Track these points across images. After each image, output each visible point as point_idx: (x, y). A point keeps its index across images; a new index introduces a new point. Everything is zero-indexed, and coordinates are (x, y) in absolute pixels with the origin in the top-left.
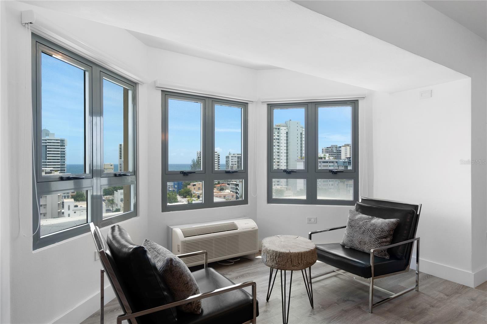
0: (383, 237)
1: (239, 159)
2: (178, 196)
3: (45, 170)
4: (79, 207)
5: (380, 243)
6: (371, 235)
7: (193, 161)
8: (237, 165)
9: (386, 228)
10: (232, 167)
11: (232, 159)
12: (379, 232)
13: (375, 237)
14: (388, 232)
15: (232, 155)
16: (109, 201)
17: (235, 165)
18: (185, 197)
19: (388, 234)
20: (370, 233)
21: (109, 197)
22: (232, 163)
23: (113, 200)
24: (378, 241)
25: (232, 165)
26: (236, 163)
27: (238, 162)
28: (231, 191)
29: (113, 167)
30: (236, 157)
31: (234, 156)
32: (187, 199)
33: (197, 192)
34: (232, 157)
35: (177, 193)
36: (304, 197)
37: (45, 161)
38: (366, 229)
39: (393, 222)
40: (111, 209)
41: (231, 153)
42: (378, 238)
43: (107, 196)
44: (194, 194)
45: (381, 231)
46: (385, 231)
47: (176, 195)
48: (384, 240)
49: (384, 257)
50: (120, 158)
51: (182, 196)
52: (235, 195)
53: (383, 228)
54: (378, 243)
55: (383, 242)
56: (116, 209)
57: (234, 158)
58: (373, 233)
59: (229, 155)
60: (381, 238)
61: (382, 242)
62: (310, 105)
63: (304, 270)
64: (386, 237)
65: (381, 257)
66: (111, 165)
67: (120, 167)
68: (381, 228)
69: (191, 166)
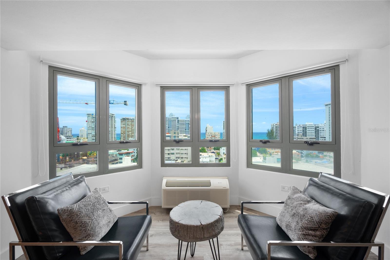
0: (311, 228)
1: (304, 129)
2: (258, 153)
3: (188, 136)
4: (202, 155)
5: (304, 234)
6: (298, 221)
7: (268, 130)
8: (302, 133)
9: (316, 219)
10: (298, 134)
11: (298, 129)
12: (307, 220)
13: (301, 225)
14: (317, 223)
15: (298, 126)
16: (217, 153)
17: (301, 133)
18: (262, 154)
19: (318, 226)
20: (299, 218)
21: (217, 151)
22: (298, 131)
23: (219, 153)
24: (303, 231)
25: (298, 133)
26: (302, 131)
27: (303, 130)
28: (297, 152)
29: (220, 134)
30: (301, 127)
31: (300, 126)
32: (262, 155)
33: (271, 151)
34: (298, 127)
35: (258, 151)
36: (279, 165)
37: (188, 131)
38: (296, 212)
39: (327, 213)
40: (218, 158)
41: (297, 124)
42: (303, 227)
43: (216, 151)
44: (269, 152)
45: (310, 220)
46: (314, 222)
47: (256, 152)
48: (310, 232)
49: (308, 254)
50: (224, 129)
51: (260, 153)
52: (300, 154)
53: (313, 217)
54: (302, 234)
55: (309, 235)
56: (221, 158)
57: (300, 128)
58: (300, 220)
59: (296, 125)
60: (308, 229)
61: (306, 235)
62: (283, 80)
63: (211, 240)
64: (314, 230)
65: (304, 252)
66: (219, 133)
67: (224, 134)
68: (310, 217)
69: (267, 133)
